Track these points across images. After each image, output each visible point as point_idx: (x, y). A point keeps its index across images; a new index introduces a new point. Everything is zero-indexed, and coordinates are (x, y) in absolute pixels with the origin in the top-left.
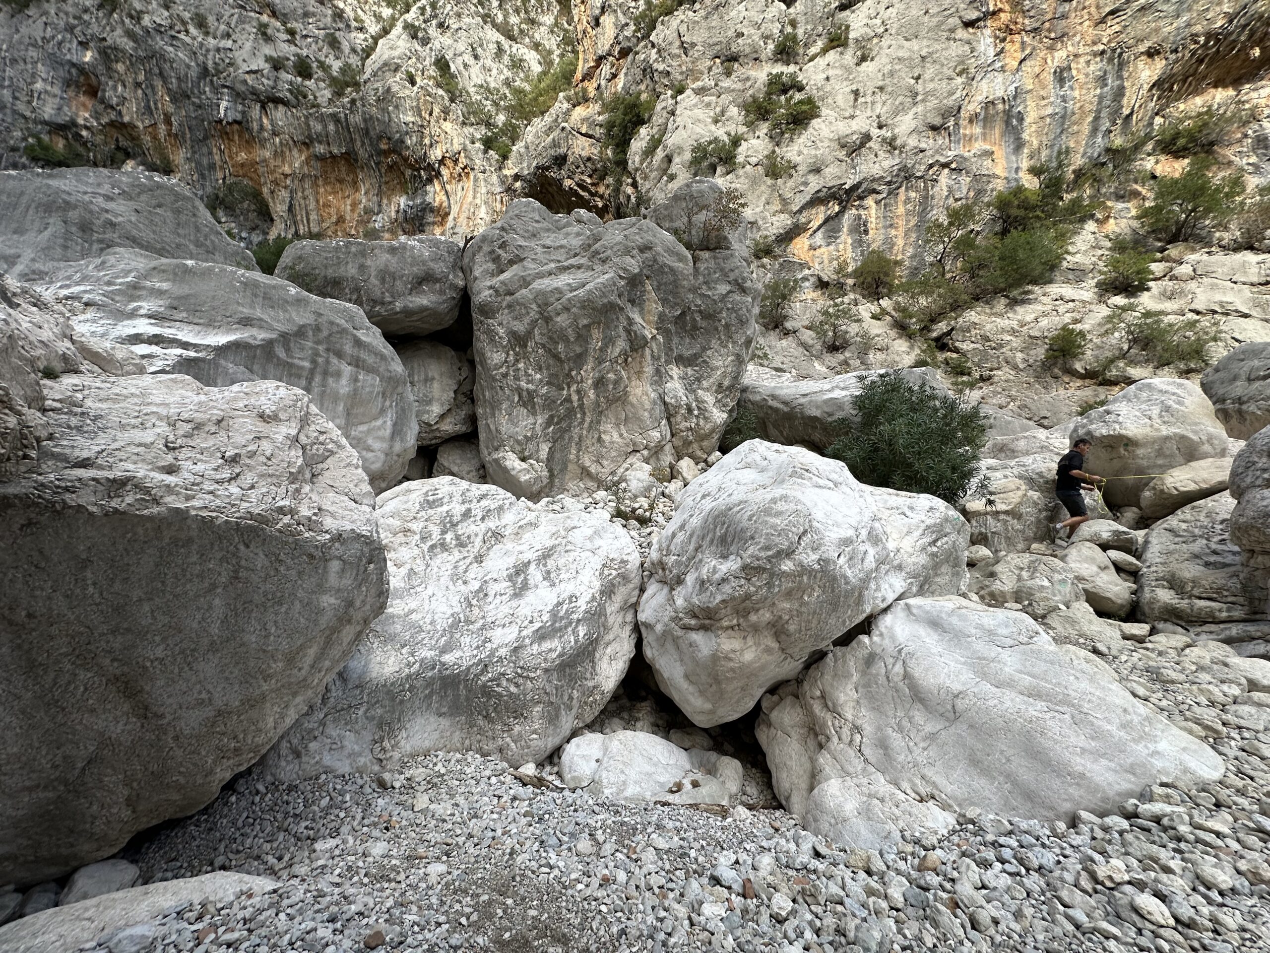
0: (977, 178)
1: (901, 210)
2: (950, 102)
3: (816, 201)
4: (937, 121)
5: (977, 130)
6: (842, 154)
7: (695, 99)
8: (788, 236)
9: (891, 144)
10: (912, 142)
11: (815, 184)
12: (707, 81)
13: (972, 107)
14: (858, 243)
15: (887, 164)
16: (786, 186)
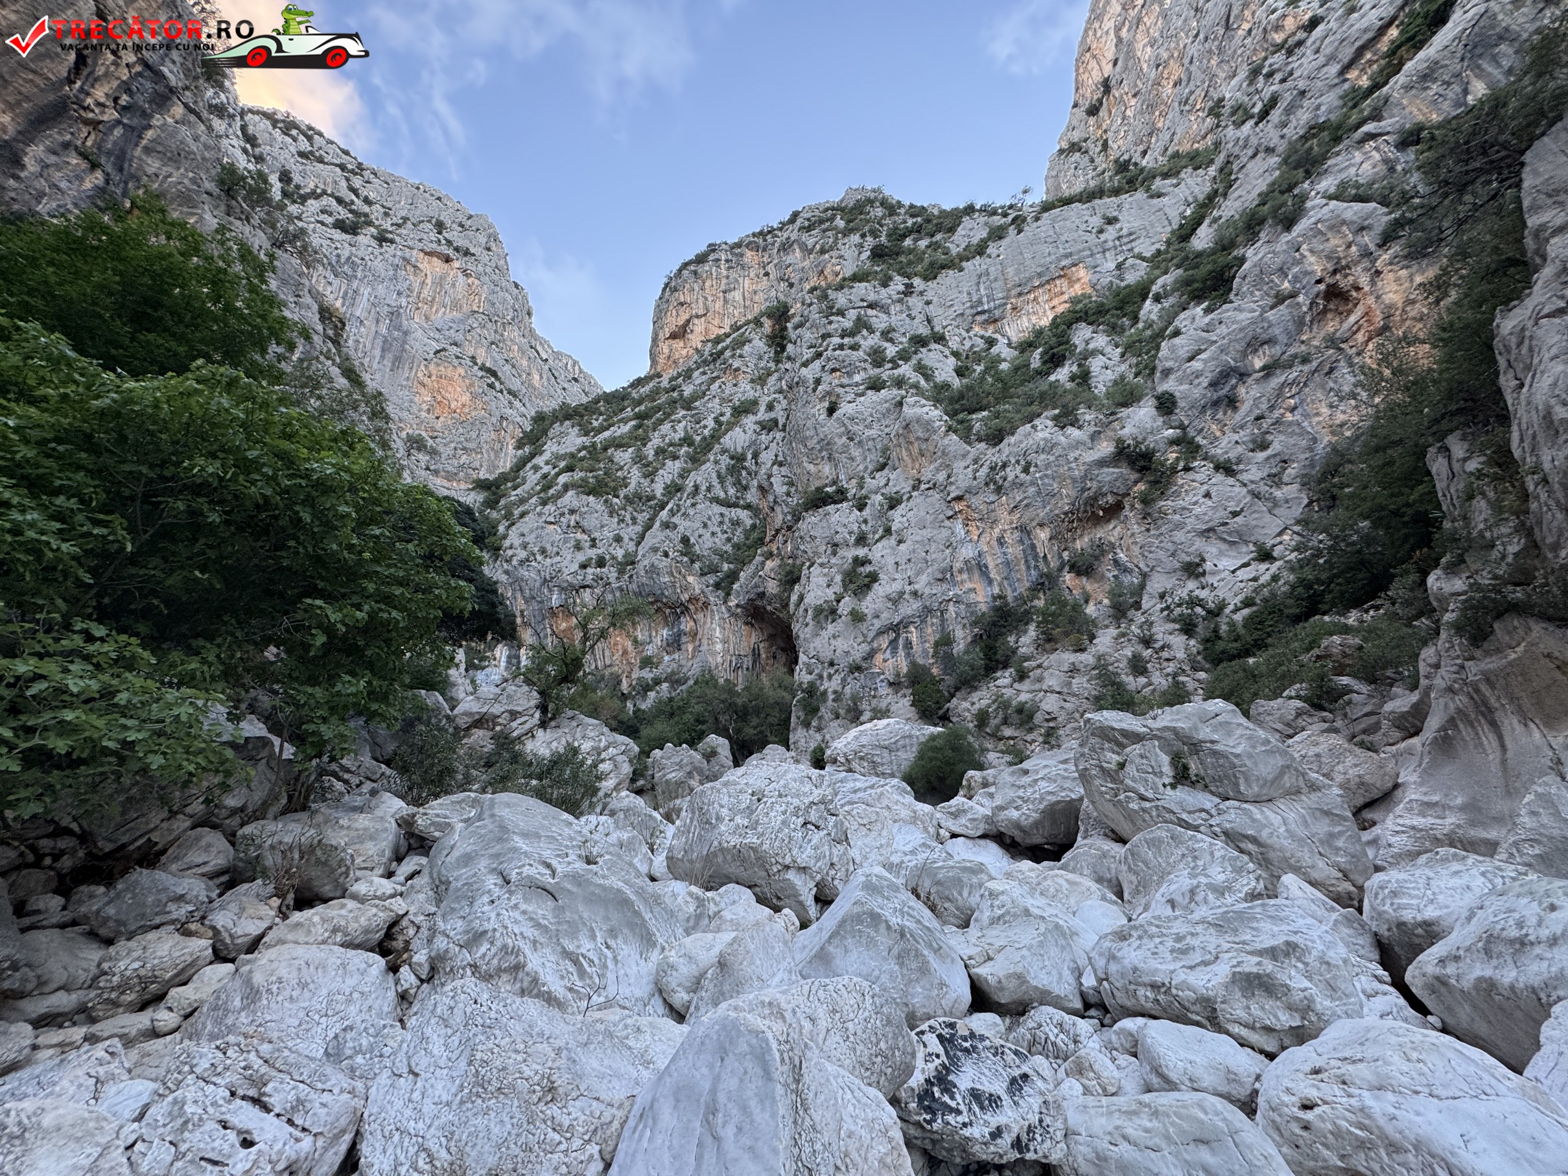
0: (968, 605)
1: (930, 631)
2: (944, 565)
3: (880, 633)
4: (940, 576)
5: (965, 576)
6: (889, 605)
7: (819, 570)
8: (870, 656)
9: (915, 594)
10: (927, 591)
11: (877, 624)
12: (824, 560)
13: (957, 565)
14: (908, 655)
15: (915, 607)
16: (863, 627)
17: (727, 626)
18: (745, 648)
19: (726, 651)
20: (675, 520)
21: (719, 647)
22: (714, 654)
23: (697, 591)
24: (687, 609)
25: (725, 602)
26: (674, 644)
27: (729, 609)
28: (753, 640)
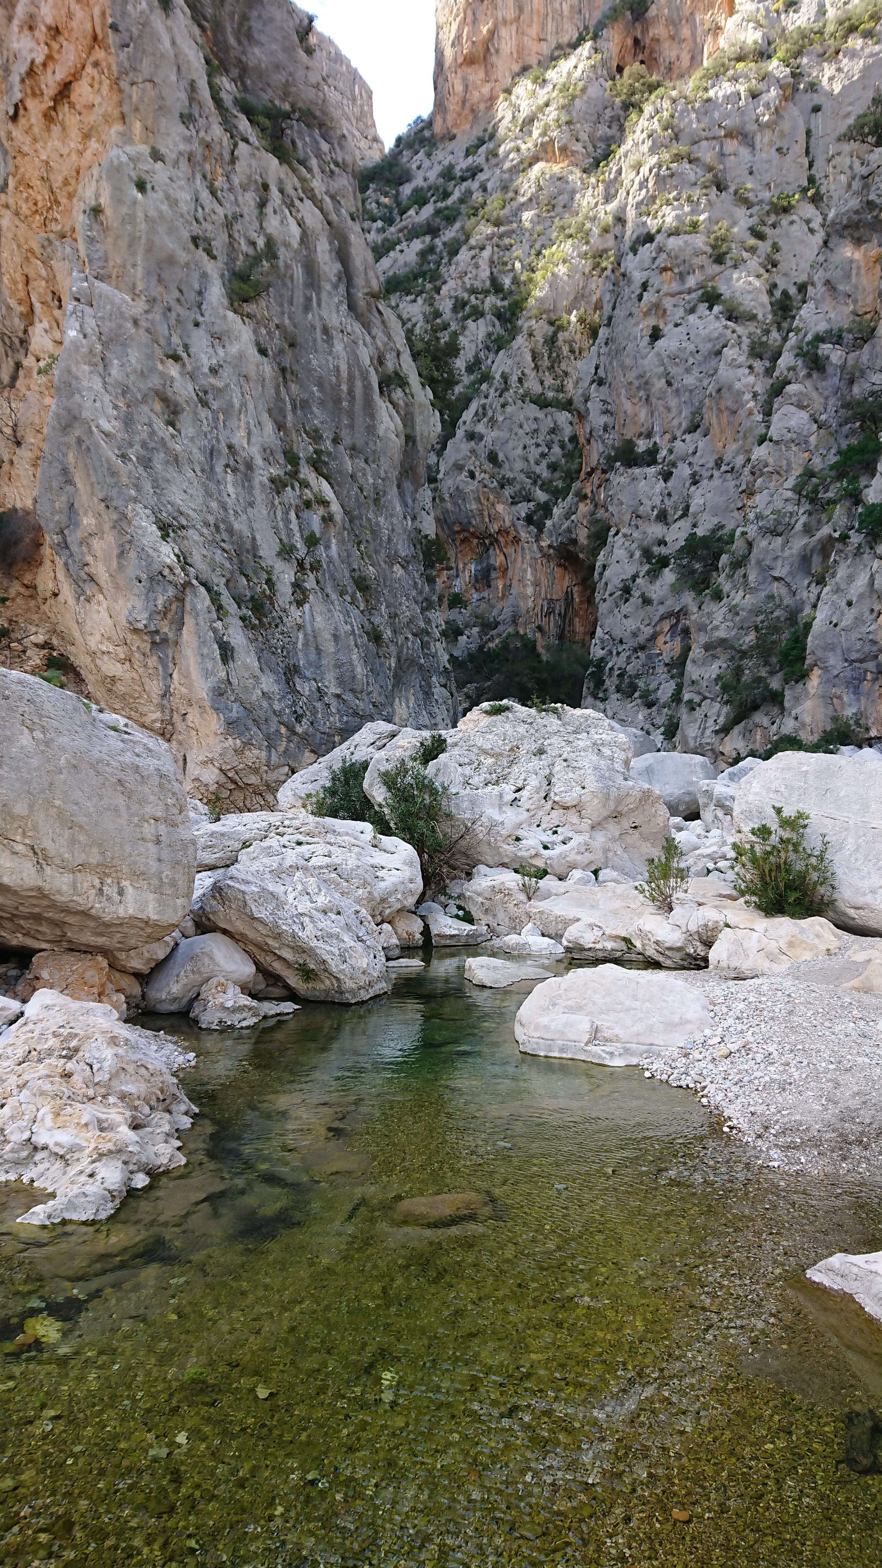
17: (539, 566)
18: (558, 593)
19: (537, 595)
20: (481, 428)
21: (530, 590)
22: (525, 597)
23: (508, 523)
24: (497, 541)
25: (537, 541)
26: (484, 579)
27: (541, 549)
28: (566, 582)
